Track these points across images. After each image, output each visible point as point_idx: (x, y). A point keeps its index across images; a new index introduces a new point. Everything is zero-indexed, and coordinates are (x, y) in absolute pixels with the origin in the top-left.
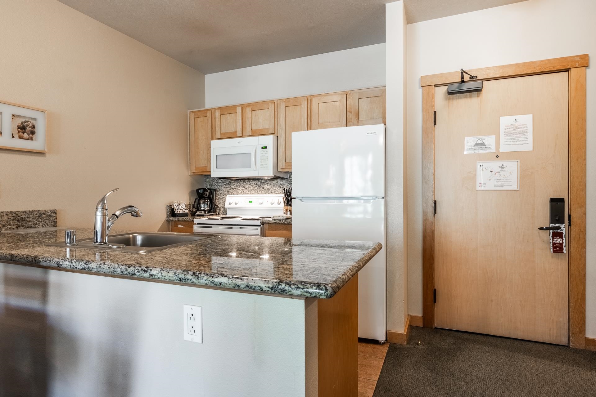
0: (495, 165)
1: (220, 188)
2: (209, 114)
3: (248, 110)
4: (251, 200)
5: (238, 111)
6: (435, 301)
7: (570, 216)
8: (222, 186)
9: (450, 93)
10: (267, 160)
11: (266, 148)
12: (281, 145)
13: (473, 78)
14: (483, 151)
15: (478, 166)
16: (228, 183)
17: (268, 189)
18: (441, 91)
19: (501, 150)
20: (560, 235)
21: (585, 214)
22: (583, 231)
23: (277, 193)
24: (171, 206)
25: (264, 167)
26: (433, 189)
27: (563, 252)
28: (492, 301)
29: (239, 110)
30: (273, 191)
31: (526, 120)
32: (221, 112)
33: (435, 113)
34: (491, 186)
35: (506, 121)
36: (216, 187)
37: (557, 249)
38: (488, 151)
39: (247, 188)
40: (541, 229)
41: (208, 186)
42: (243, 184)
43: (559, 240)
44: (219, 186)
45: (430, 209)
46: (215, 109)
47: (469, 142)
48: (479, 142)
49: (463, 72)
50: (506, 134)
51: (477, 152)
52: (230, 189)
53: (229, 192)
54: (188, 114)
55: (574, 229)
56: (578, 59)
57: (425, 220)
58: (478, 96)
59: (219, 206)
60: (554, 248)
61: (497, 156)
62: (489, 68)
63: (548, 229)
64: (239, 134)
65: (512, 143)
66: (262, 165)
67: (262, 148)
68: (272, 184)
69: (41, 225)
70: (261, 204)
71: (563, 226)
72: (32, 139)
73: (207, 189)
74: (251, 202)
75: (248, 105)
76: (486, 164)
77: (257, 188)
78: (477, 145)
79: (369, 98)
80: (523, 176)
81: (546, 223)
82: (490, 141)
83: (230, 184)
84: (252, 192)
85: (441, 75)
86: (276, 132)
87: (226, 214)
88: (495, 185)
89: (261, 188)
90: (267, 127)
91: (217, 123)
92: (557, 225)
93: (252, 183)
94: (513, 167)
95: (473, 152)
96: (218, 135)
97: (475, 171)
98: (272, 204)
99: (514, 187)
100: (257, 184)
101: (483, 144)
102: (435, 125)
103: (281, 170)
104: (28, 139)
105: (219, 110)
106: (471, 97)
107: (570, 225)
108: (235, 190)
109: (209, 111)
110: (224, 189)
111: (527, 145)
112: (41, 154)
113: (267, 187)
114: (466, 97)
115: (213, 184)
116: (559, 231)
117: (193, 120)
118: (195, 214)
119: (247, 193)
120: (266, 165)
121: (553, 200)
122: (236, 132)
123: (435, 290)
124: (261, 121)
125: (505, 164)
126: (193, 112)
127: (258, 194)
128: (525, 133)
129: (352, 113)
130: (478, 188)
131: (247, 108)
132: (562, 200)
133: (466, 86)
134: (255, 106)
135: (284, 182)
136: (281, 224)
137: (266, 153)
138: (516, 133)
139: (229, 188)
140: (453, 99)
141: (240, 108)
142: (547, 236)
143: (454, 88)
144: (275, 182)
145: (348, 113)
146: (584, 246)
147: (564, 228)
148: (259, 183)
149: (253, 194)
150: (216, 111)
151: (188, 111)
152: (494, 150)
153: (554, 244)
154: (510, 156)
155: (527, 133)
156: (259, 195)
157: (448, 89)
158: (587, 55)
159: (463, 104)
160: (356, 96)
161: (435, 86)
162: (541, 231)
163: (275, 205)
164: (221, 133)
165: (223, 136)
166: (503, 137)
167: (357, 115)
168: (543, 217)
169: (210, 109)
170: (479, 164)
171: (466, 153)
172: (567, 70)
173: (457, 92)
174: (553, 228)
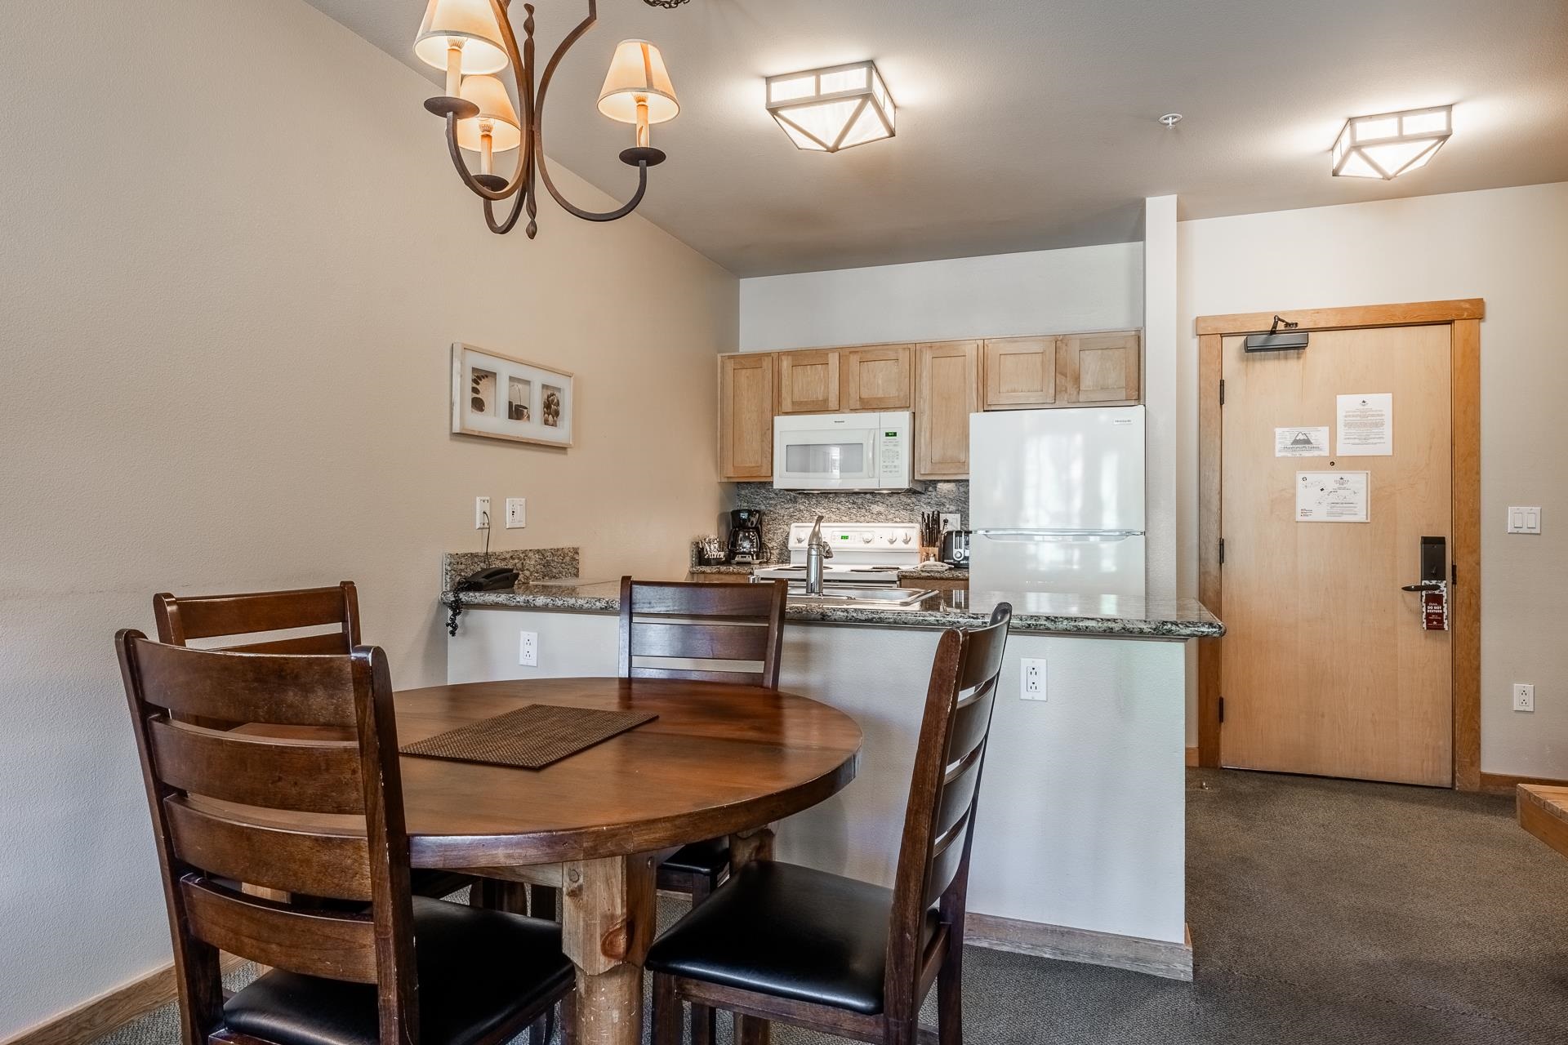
0: (1329, 478)
1: (771, 509)
2: (767, 363)
3: (854, 360)
4: (845, 534)
5: (830, 362)
6: (1221, 718)
7: (1454, 568)
8: (776, 505)
9: (1248, 349)
10: (897, 458)
11: (895, 434)
12: (923, 430)
13: (1291, 326)
14: (1306, 454)
15: (1300, 483)
16: (791, 500)
17: (880, 513)
18: (1233, 345)
19: (1339, 453)
20: (1438, 600)
21: (1478, 564)
22: (1475, 593)
24: (698, 543)
25: (891, 472)
26: (1218, 518)
27: (1442, 628)
28: (1323, 716)
29: (833, 359)
30: (891, 517)
31: (1381, 403)
32: (793, 361)
33: (1222, 383)
34: (1320, 514)
35: (1347, 403)
36: (763, 507)
37: (1434, 623)
38: (1316, 453)
39: (833, 510)
40: (1407, 589)
41: (746, 504)
42: (824, 502)
43: (1437, 609)
44: (771, 505)
45: (1213, 554)
46: (780, 354)
47: (1283, 436)
48: (1301, 437)
49: (1277, 320)
50: (1348, 425)
51: (1297, 454)
52: (794, 512)
53: (791, 516)
54: (719, 363)
55: (1462, 588)
56: (1467, 306)
57: (1203, 574)
58: (1299, 358)
59: (770, 546)
60: (1429, 621)
61: (1332, 464)
62: (1318, 311)
63: (1419, 589)
64: (833, 404)
65: (1357, 441)
66: (886, 467)
67: (887, 435)
68: (887, 502)
69: (564, 574)
70: (868, 542)
71: (1442, 585)
72: (554, 425)
73: (755, 510)
74: (847, 538)
75: (854, 351)
76: (1312, 477)
77: (854, 511)
78: (1296, 442)
79: (1100, 352)
80: (1378, 498)
81: (1416, 579)
82: (1320, 436)
83: (794, 501)
84: (844, 518)
85: (1234, 318)
86: (912, 405)
87: (788, 561)
88: (1329, 514)
89: (864, 510)
90: (893, 392)
91: (785, 382)
92: (1434, 582)
93: (843, 499)
94: (1358, 482)
95: (1289, 455)
96: (787, 405)
97: (1294, 487)
98: (892, 542)
99: (1361, 516)
100: (854, 503)
101: (1307, 442)
102: (1222, 402)
103: (922, 478)
104: (552, 425)
105: (790, 357)
106: (1286, 358)
107: (1454, 582)
108: (807, 514)
109: (766, 358)
110: (782, 512)
111: (1384, 447)
112: (561, 449)
113: (876, 508)
114: (1278, 358)
115: (757, 500)
116: (1437, 592)
117: (730, 373)
118: (733, 561)
119: (833, 520)
120: (895, 467)
121: (1426, 541)
122: (826, 401)
123: (1221, 700)
124: (880, 382)
125: (1346, 476)
126: (730, 357)
127: (857, 521)
128: (1381, 424)
129: (1066, 377)
130: (1299, 518)
131: (851, 356)
132: (1441, 541)
133: (1279, 340)
134: (866, 353)
135: (914, 500)
136: (942, 579)
137: (895, 445)
138: (1365, 425)
139: (791, 510)
140: (1254, 360)
141: (837, 355)
142: (1416, 600)
143: (1257, 341)
144: (893, 499)
145: (1057, 374)
146: (1477, 618)
147: (1444, 588)
148: (860, 501)
149: (845, 522)
150: (783, 357)
151: (719, 356)
152: (1326, 453)
153: (1428, 615)
154: (1355, 463)
155: (1383, 425)
156: (858, 524)
157: (1246, 342)
158: (1481, 300)
159: (1272, 369)
160: (1075, 346)
161: (1222, 335)
162: (1406, 593)
163: (899, 545)
164: (793, 403)
165: (797, 409)
166: (1341, 431)
167: (1077, 380)
168: (1411, 568)
169: (768, 354)
170: (1300, 477)
171: (1278, 454)
172: (1450, 322)
173: (1263, 349)
174: (1426, 588)
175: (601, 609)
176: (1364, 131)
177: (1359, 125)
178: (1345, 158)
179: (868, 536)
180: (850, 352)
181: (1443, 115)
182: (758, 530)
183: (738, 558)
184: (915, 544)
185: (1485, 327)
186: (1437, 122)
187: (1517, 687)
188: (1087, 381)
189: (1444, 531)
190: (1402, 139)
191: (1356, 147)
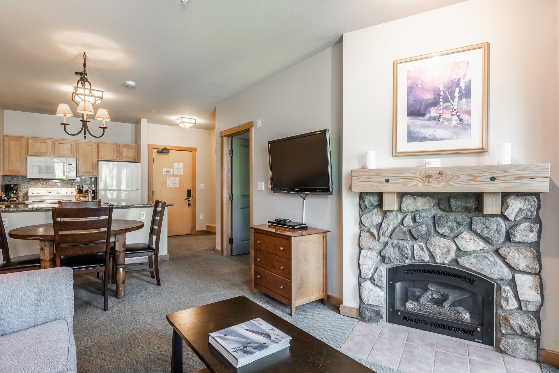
0: (173, 179)
1: (21, 184)
2: (22, 140)
3: (56, 143)
7: (192, 195)
9: (158, 152)
11: (71, 164)
12: (79, 163)
13: (166, 148)
14: (169, 174)
15: (168, 179)
16: (27, 181)
18: (155, 151)
19: (174, 174)
20: (189, 201)
21: (195, 194)
22: (195, 199)
23: (67, 187)
26: (152, 187)
27: (190, 206)
29: (49, 142)
31: (181, 165)
32: (33, 140)
33: (153, 158)
34: (171, 186)
35: (176, 164)
37: (189, 205)
38: (170, 174)
40: (185, 199)
43: (190, 203)
44: (20, 182)
45: (152, 194)
46: (28, 137)
47: (165, 170)
50: (176, 169)
51: (167, 174)
53: (28, 186)
56: (194, 149)
57: (149, 198)
58: (167, 155)
59: (19, 195)
60: (188, 205)
61: (173, 176)
62: (172, 146)
63: (187, 199)
64: (49, 155)
65: (177, 172)
67: (69, 164)
71: (190, 198)
74: (51, 192)
76: (170, 178)
78: (167, 171)
79: (127, 149)
80: (181, 182)
81: (186, 198)
82: (171, 170)
83: (29, 181)
84: (48, 187)
85: (156, 145)
86: (76, 157)
87: (26, 200)
88: (173, 186)
90: (69, 153)
91: (30, 146)
93: (48, 181)
94: (177, 179)
96: (31, 153)
97: (167, 180)
98: (67, 193)
99: (178, 186)
101: (169, 171)
102: (153, 162)
103: (78, 176)
106: (165, 155)
107: (192, 198)
108: (34, 185)
110: (25, 185)
111: (181, 173)
114: (164, 154)
115: (13, 181)
118: (9, 200)
119: (45, 187)
121: (188, 190)
124: (65, 150)
125: (175, 178)
126: (7, 136)
128: (181, 169)
129: (119, 154)
130: (167, 186)
132: (190, 190)
133: (164, 151)
134: (61, 141)
135: (73, 182)
137: (71, 167)
138: (179, 169)
139: (28, 184)
140: (159, 154)
141: (50, 140)
142: (186, 201)
145: (117, 153)
146: (195, 204)
149: (49, 188)
150: (30, 139)
152: (172, 174)
153: (188, 204)
154: (177, 176)
157: (158, 150)
158: (196, 148)
159: (162, 156)
160: (121, 146)
161: (153, 148)
162: (185, 200)
163: (69, 194)
164: (34, 153)
165: (35, 154)
166: (175, 170)
167: (122, 155)
168: (185, 195)
169: (23, 137)
170: (168, 178)
171: (164, 174)
172: (192, 151)
173: (161, 152)
174: (188, 199)
175: (34, 210)
176: (184, 120)
177: (183, 118)
178: (180, 123)
179: (59, 192)
180: (55, 140)
181: (195, 120)
182: (16, 190)
183: (11, 199)
184: (74, 193)
185: (197, 152)
186: (194, 121)
187: (201, 215)
188: (124, 155)
189: (190, 189)
190: (189, 123)
191: (182, 122)
